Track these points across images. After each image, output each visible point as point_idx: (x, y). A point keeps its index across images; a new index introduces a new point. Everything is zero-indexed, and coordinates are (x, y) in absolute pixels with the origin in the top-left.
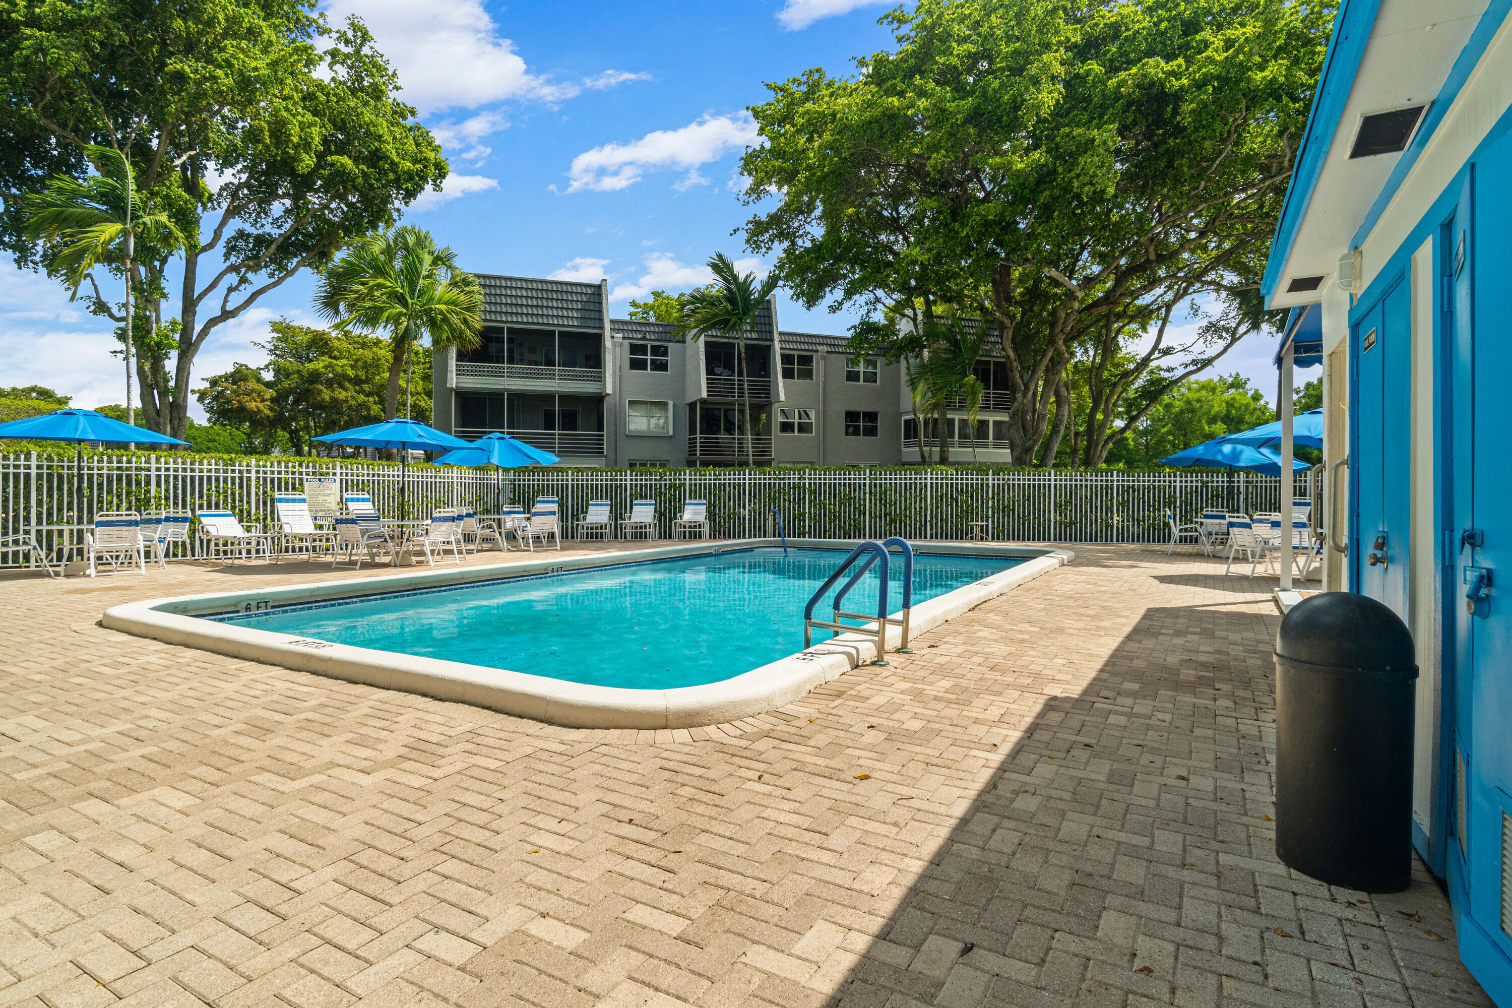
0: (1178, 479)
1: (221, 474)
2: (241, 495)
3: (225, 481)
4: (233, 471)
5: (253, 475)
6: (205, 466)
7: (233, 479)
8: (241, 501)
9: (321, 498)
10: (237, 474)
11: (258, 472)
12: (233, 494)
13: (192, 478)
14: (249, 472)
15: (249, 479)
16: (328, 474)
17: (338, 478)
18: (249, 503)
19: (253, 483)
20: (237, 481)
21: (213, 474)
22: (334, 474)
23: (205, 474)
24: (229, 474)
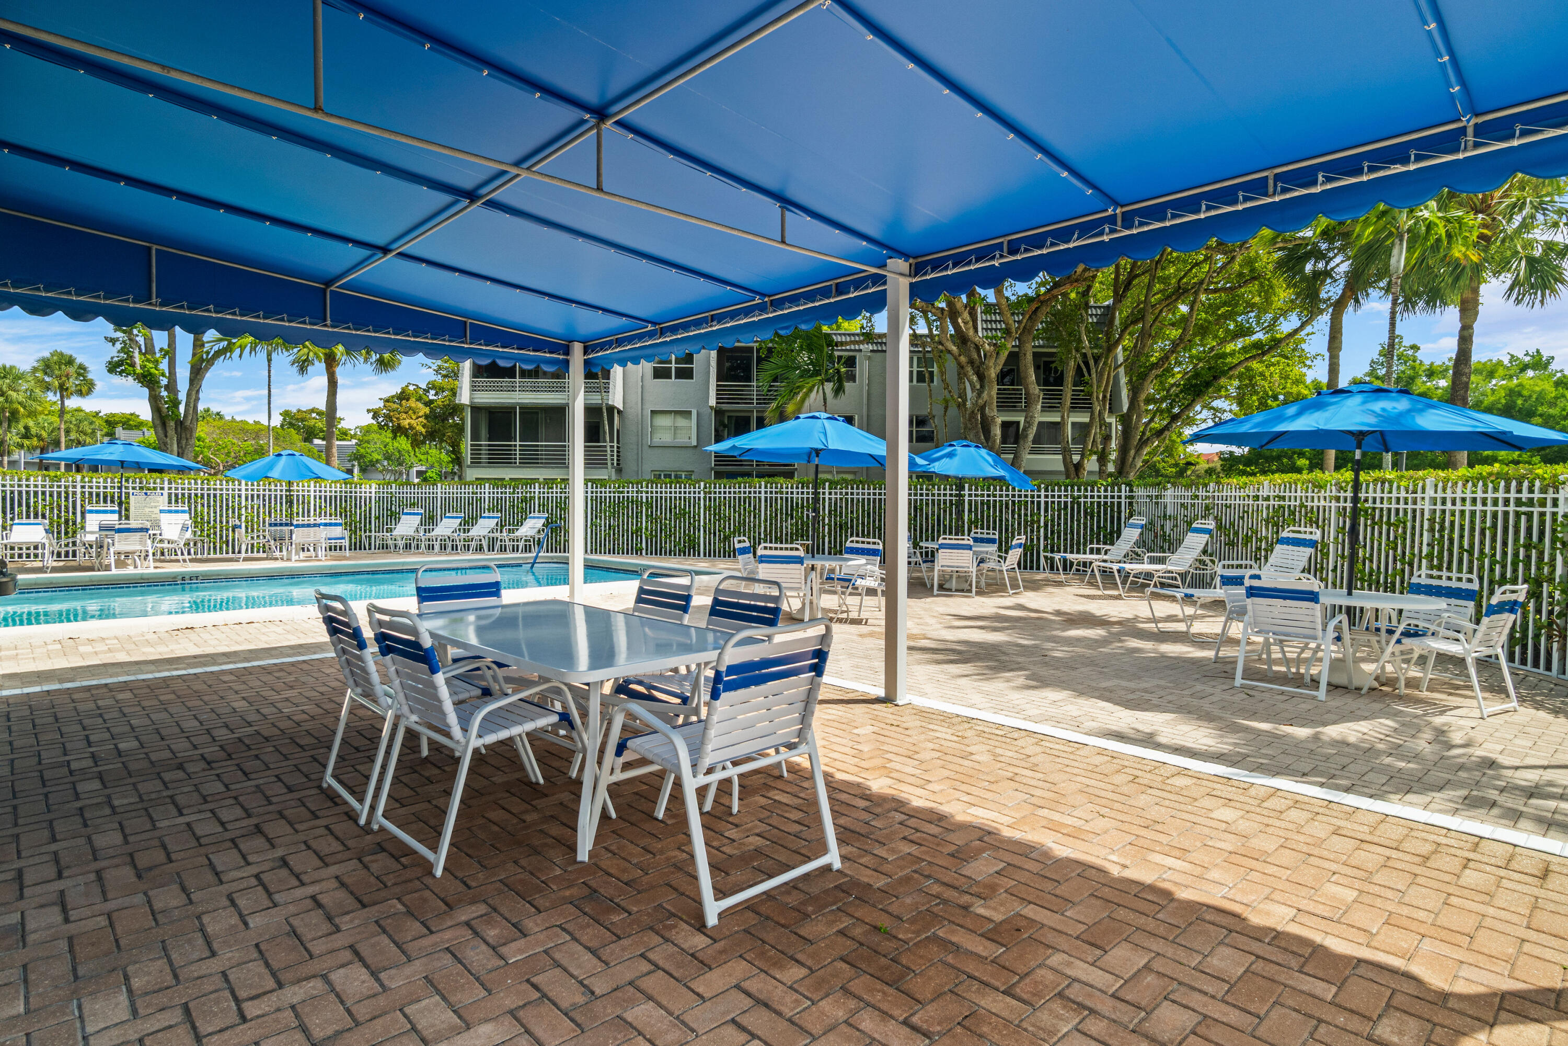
0: (1043, 493)
1: (48, 489)
2: (67, 507)
3: (51, 495)
4: (59, 487)
5: (79, 490)
6: (32, 482)
7: (59, 494)
8: (67, 512)
9: (147, 510)
10: (63, 489)
11: (83, 487)
12: (59, 506)
13: (20, 493)
14: (74, 487)
15: (74, 493)
16: (155, 488)
17: (166, 492)
18: (74, 513)
19: (79, 496)
20: (63, 495)
21: (40, 489)
22: (162, 489)
23: (32, 489)
24: (55, 489)
